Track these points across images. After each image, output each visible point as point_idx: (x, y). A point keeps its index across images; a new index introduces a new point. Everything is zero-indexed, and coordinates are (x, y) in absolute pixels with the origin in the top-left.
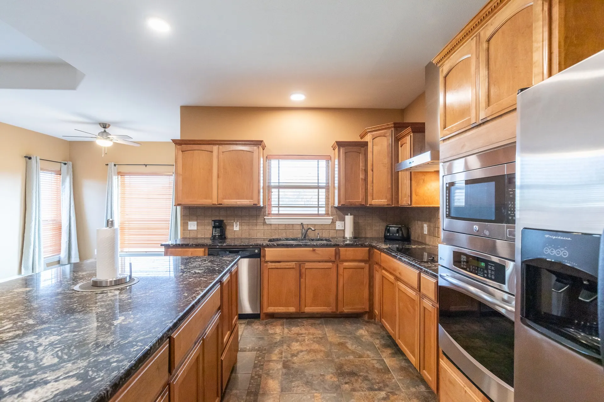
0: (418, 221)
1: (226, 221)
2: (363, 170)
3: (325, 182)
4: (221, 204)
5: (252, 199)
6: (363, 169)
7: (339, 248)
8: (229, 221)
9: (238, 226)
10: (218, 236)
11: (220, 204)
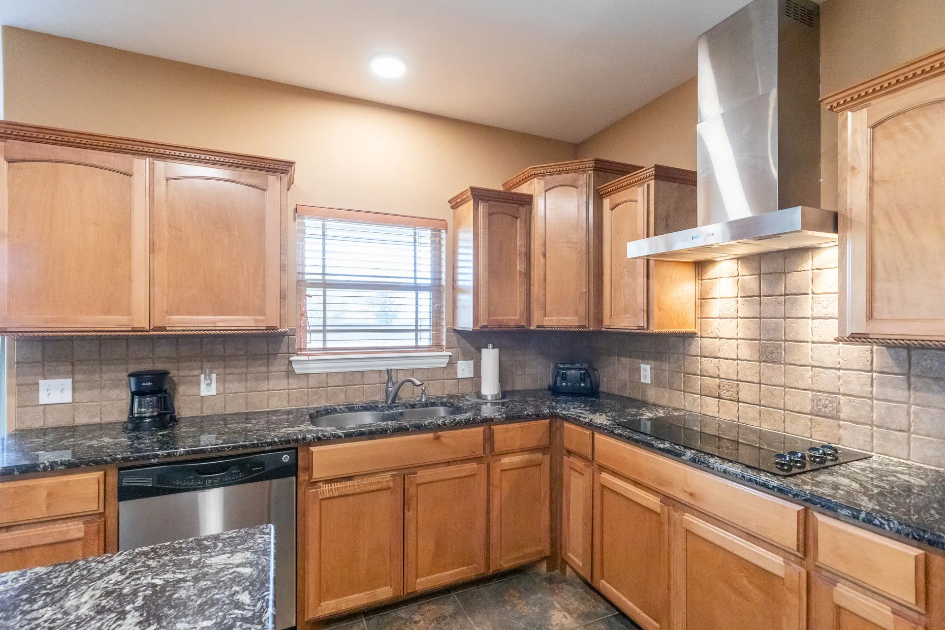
0: (619, 356)
1: (176, 372)
2: (523, 255)
3: (430, 277)
4: (163, 329)
5: (262, 312)
6: (523, 252)
7: (492, 427)
8: (182, 373)
9: (214, 385)
10: (149, 417)
11: (156, 329)
